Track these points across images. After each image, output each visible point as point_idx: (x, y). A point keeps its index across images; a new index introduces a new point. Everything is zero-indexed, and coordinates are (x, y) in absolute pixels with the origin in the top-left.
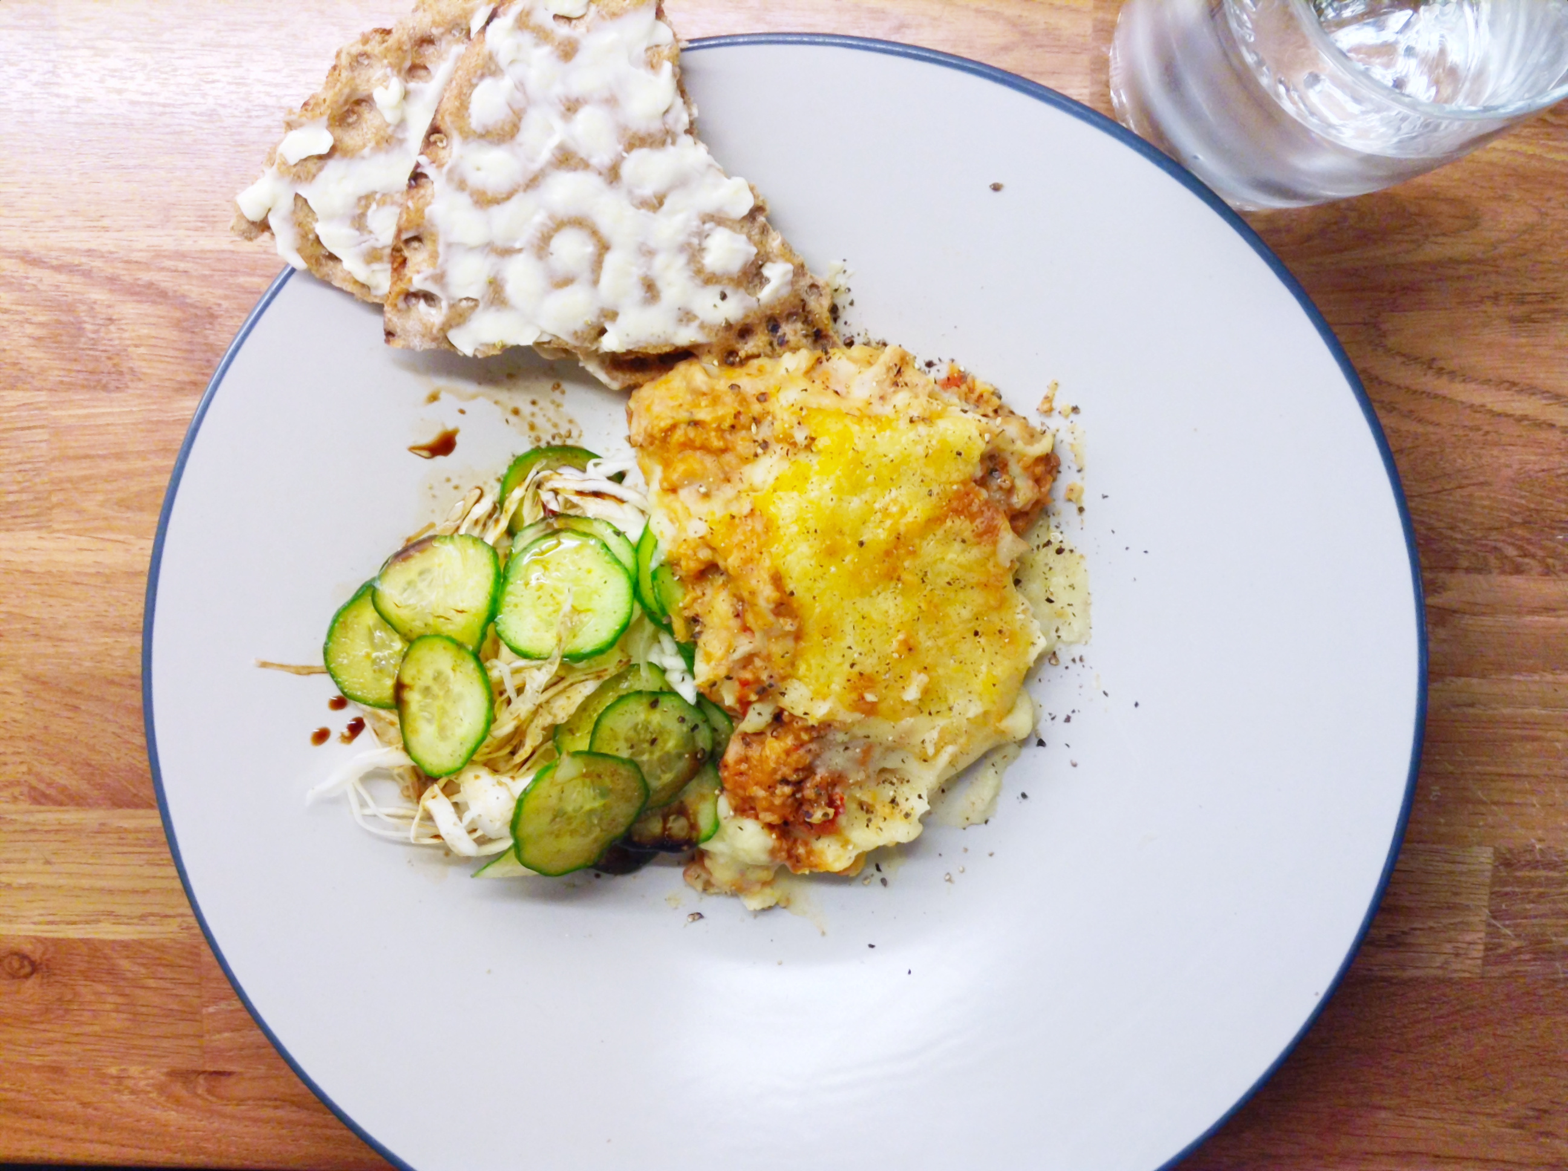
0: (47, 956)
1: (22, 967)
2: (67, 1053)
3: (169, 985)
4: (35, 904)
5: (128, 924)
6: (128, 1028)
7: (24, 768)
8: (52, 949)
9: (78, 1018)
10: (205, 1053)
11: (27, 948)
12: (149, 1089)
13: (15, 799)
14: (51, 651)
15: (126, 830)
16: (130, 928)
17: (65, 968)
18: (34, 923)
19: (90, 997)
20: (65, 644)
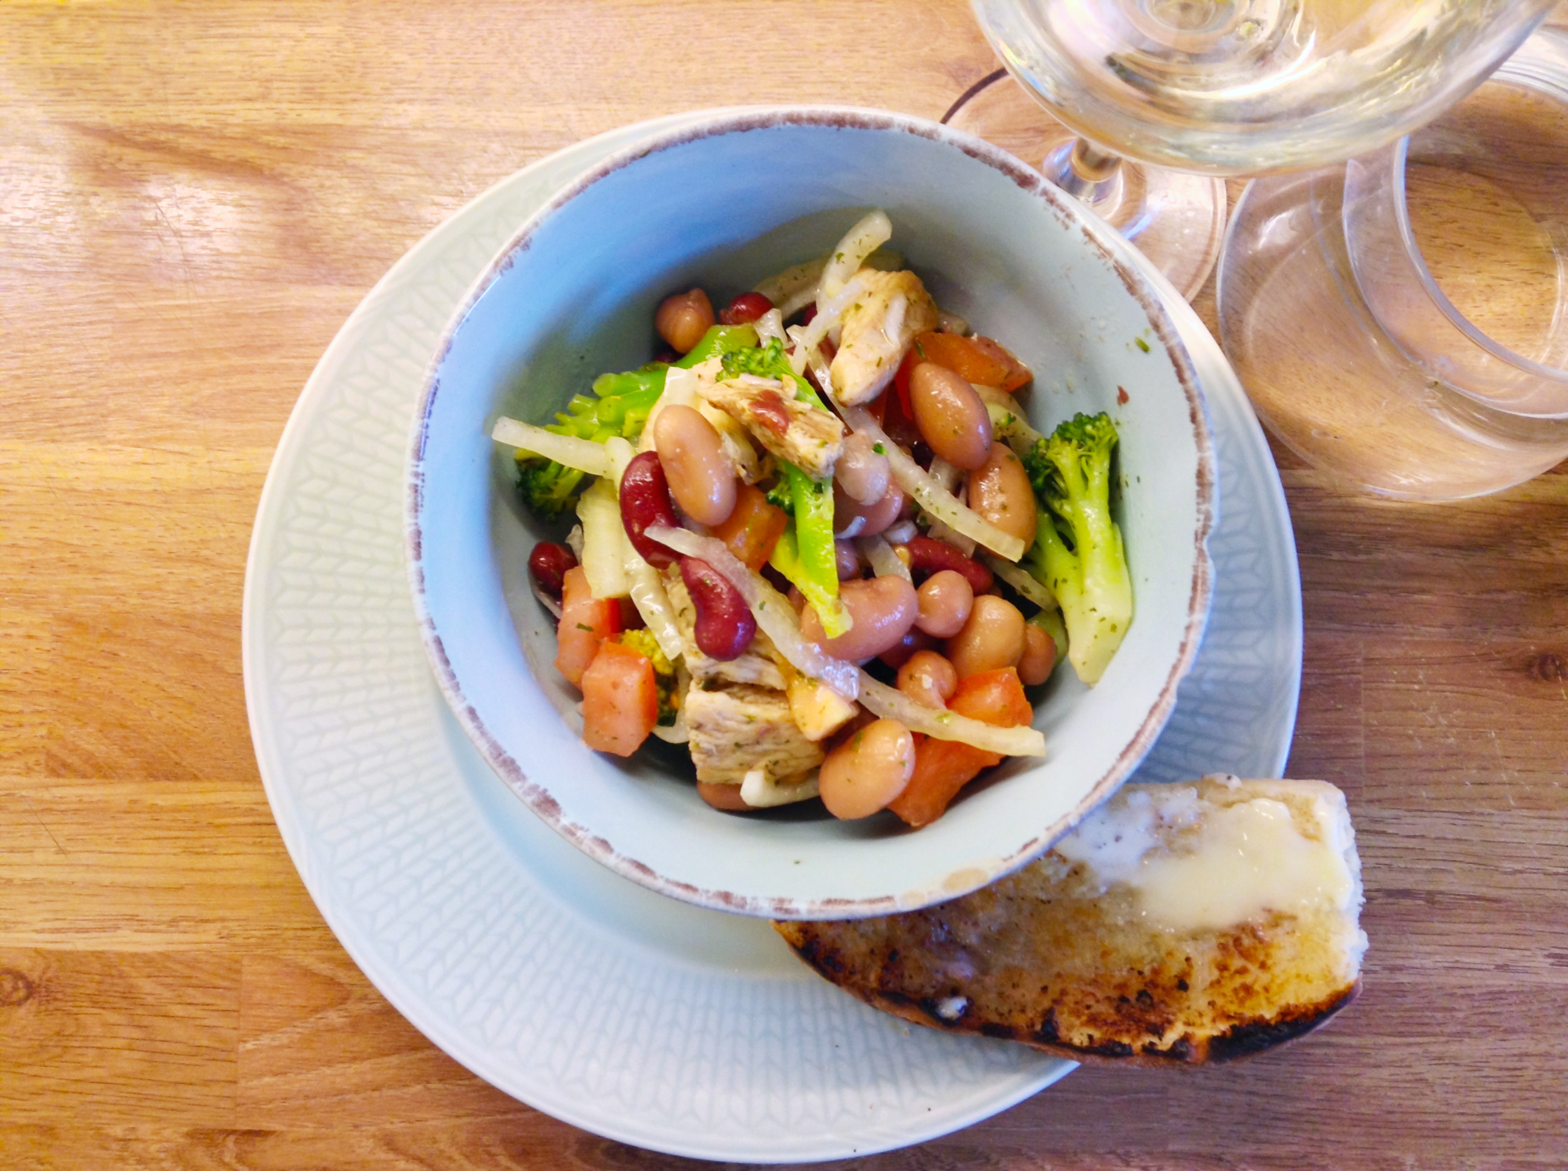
0: (49, 974)
1: (16, 989)
2: (61, 1107)
3: (199, 1013)
4: (41, 907)
5: (153, 931)
6: (143, 1072)
7: (43, 731)
8: (55, 965)
9: (81, 1059)
10: (238, 1105)
11: (23, 964)
12: (162, 1155)
13: (29, 770)
14: (90, 585)
15: (162, 809)
16: (157, 937)
17: (69, 991)
18: (37, 931)
19: (98, 1031)
20: (108, 577)
